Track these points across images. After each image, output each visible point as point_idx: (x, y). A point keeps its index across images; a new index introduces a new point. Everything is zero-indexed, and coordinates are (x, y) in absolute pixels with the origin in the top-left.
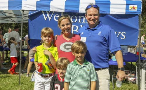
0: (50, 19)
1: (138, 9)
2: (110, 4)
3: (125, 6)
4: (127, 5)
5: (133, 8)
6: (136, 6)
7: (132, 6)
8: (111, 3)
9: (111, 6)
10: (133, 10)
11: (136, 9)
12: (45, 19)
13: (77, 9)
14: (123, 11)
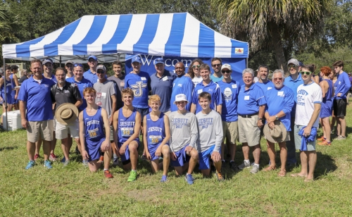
0: (149, 64)
1: (245, 52)
2: (214, 47)
3: (231, 49)
4: (232, 47)
5: (240, 51)
6: (242, 49)
7: (238, 49)
8: (215, 45)
9: (216, 49)
10: (238, 53)
11: (242, 52)
12: (144, 64)
13: (178, 53)
14: (228, 54)
